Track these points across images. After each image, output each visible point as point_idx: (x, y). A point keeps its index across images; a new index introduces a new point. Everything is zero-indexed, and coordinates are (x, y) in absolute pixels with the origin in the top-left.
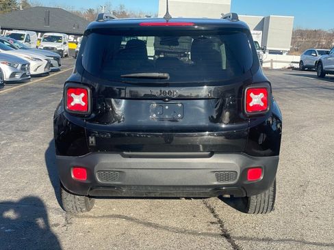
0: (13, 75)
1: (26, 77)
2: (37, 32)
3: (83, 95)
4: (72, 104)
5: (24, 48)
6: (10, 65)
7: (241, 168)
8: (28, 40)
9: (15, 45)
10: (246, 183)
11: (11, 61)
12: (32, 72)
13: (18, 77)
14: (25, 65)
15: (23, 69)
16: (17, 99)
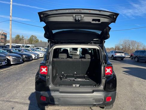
0: (35, 57)
1: (38, 58)
2: (43, 47)
3: (46, 68)
4: (42, 72)
5: (39, 51)
6: (34, 55)
7: (104, 97)
8: (40, 49)
9: (37, 50)
10: (106, 102)
11: (35, 54)
12: (40, 57)
13: (36, 58)
14: (38, 55)
15: (38, 56)
16: (35, 64)
